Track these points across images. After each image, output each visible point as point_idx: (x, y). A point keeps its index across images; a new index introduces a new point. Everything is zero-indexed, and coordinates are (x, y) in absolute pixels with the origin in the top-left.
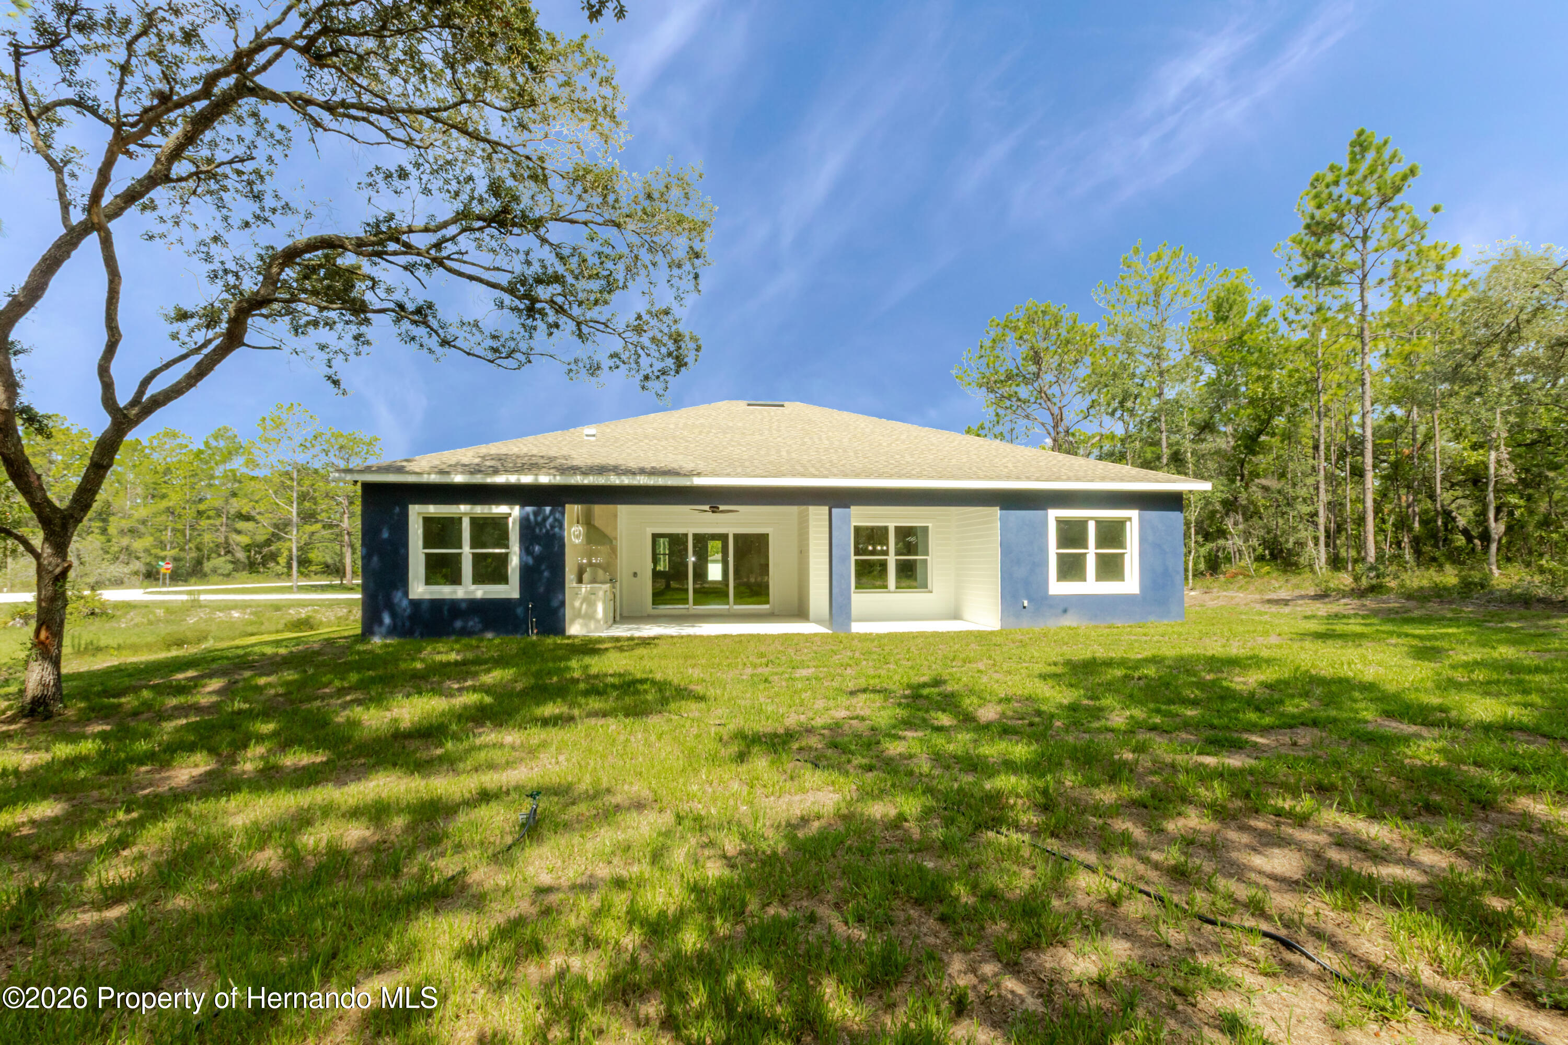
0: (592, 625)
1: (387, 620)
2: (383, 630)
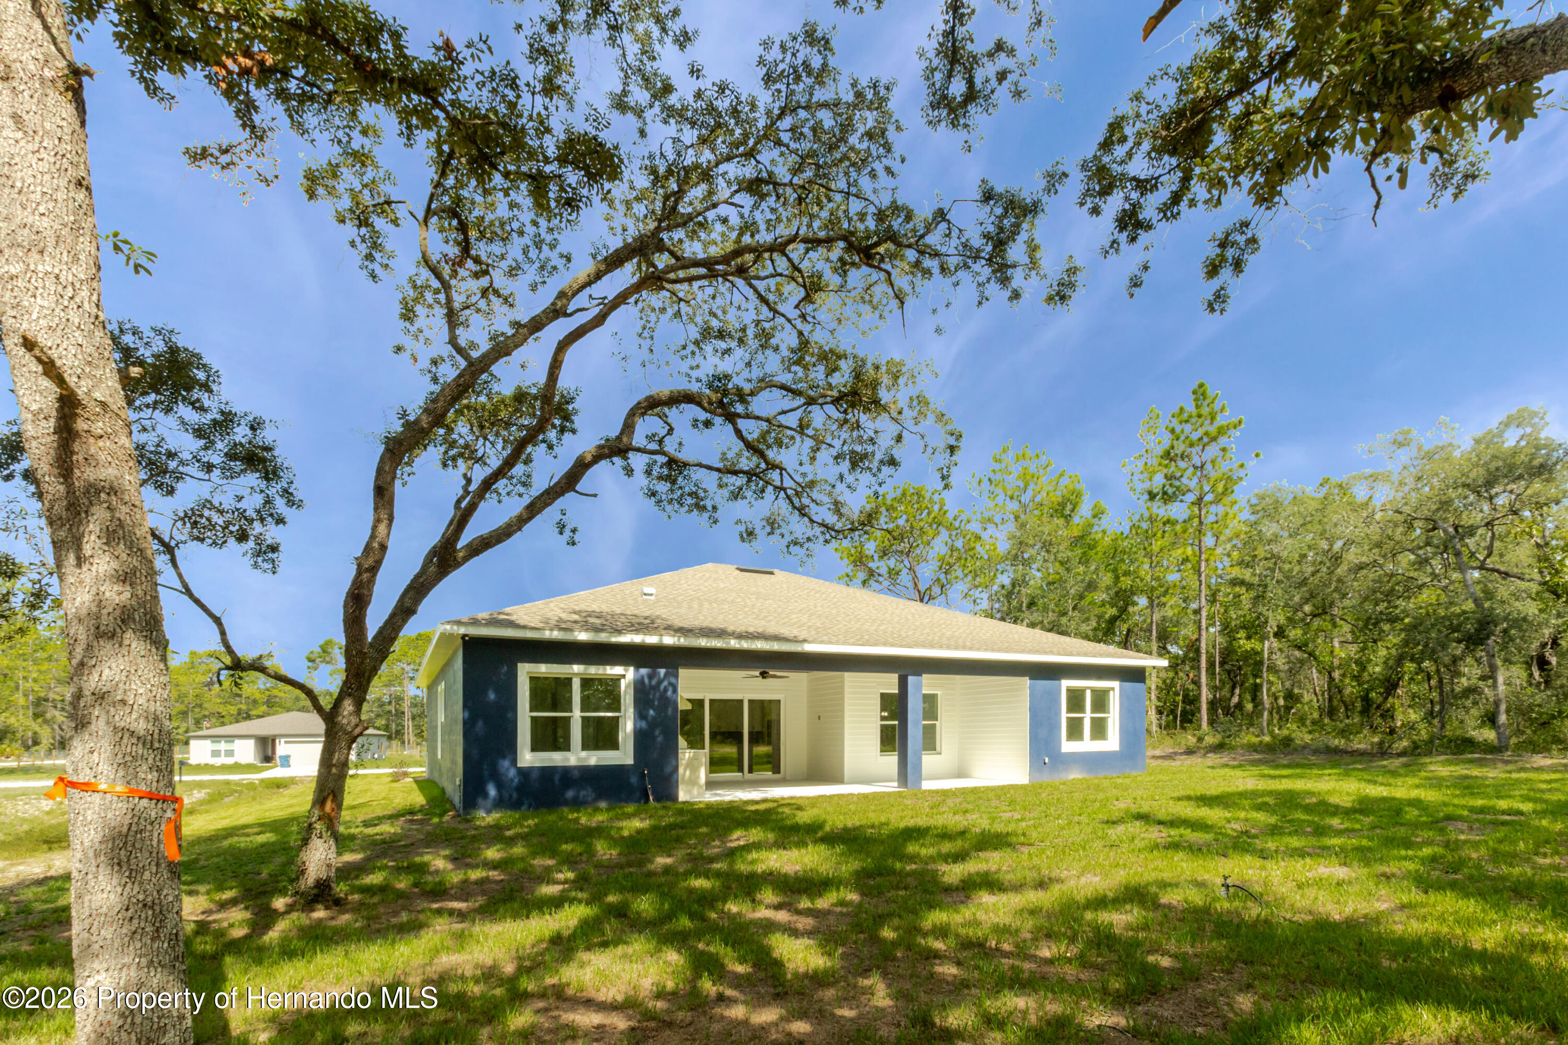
1: (492, 791)
2: (489, 803)
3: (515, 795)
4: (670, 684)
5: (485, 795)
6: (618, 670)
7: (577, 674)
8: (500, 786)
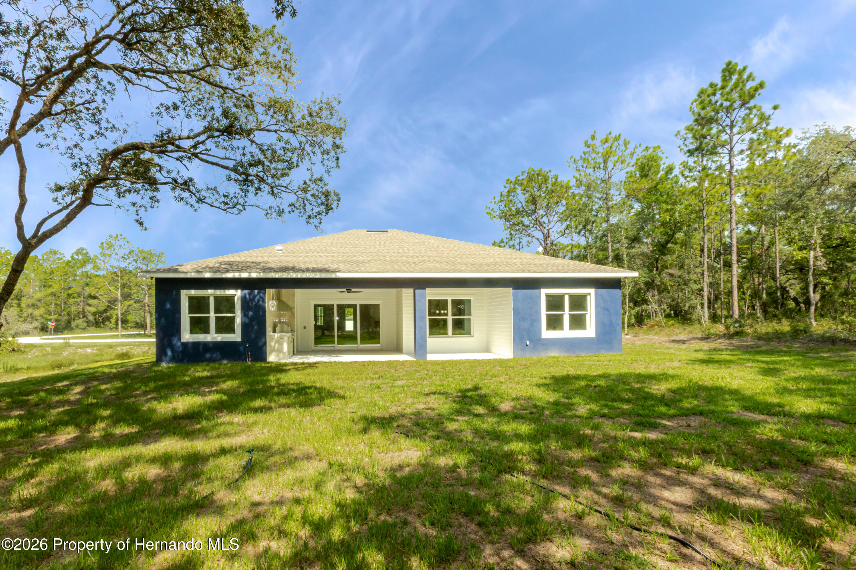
0: (281, 356)
1: (169, 353)
2: (168, 358)
3: (180, 355)
4: (261, 297)
5: (166, 355)
6: (231, 292)
7: (211, 295)
8: (173, 351)
